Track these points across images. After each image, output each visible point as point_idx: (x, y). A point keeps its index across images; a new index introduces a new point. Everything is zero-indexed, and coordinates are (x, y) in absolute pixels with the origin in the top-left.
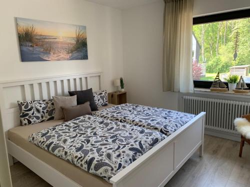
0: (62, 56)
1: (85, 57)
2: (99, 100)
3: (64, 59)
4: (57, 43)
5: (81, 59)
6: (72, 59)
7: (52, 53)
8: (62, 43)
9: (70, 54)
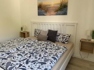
0: (52, 13)
1: (65, 14)
2: (60, 38)
3: (53, 15)
4: (50, 7)
5: (62, 15)
6: (57, 14)
7: (48, 12)
8: (52, 7)
9: (56, 12)
